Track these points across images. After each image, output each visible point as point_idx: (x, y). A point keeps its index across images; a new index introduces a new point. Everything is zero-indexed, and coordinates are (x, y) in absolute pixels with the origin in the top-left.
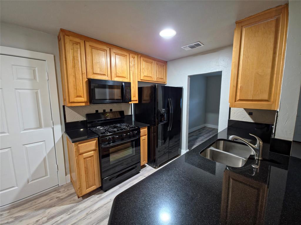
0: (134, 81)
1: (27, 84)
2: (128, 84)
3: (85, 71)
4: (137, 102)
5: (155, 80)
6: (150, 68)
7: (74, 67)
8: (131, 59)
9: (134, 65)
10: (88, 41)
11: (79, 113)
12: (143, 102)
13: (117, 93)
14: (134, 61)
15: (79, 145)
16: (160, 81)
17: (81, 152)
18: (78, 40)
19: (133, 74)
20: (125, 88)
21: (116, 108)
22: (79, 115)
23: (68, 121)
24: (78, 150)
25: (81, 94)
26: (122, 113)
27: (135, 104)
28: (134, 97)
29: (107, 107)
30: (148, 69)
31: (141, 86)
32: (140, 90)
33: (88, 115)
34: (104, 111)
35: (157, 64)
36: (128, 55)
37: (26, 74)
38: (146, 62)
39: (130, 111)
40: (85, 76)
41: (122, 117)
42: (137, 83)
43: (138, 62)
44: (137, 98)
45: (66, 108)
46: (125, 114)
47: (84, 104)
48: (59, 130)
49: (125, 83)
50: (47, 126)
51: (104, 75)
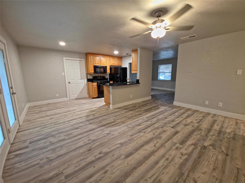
0: (108, 66)
1: (79, 67)
2: (106, 67)
3: (93, 63)
4: (109, 73)
5: (117, 65)
6: (114, 60)
7: (91, 62)
8: (107, 58)
9: (108, 60)
10: (94, 55)
11: (91, 76)
12: (112, 73)
13: (102, 70)
14: (108, 58)
15: (93, 83)
16: (119, 65)
17: (93, 85)
18: (91, 55)
19: (108, 63)
20: (105, 68)
21: (102, 75)
22: (91, 77)
23: (88, 78)
24: (92, 84)
25: (92, 70)
26: (104, 77)
27: (109, 74)
28: (108, 71)
29: (99, 75)
30: (113, 61)
31: (111, 67)
32: (111, 69)
33: (93, 77)
34: (98, 76)
35: (117, 58)
36: (106, 57)
37: (79, 65)
38: (113, 58)
39: (108, 77)
40: (93, 65)
41: (104, 78)
42: (109, 66)
43: (109, 58)
44: (109, 72)
45: (88, 74)
46: (105, 78)
47: (93, 73)
48: (86, 80)
49: (105, 66)
50: (83, 79)
51: (98, 64)
